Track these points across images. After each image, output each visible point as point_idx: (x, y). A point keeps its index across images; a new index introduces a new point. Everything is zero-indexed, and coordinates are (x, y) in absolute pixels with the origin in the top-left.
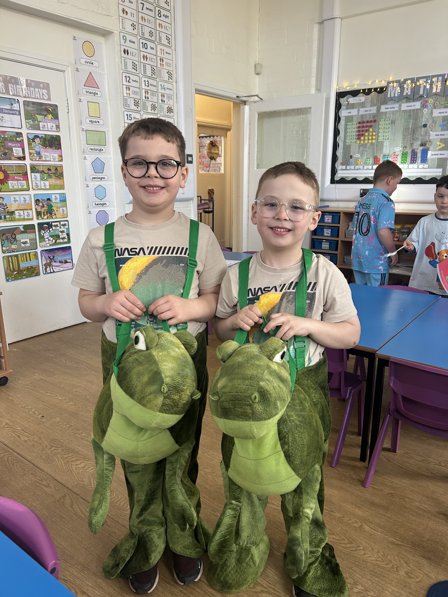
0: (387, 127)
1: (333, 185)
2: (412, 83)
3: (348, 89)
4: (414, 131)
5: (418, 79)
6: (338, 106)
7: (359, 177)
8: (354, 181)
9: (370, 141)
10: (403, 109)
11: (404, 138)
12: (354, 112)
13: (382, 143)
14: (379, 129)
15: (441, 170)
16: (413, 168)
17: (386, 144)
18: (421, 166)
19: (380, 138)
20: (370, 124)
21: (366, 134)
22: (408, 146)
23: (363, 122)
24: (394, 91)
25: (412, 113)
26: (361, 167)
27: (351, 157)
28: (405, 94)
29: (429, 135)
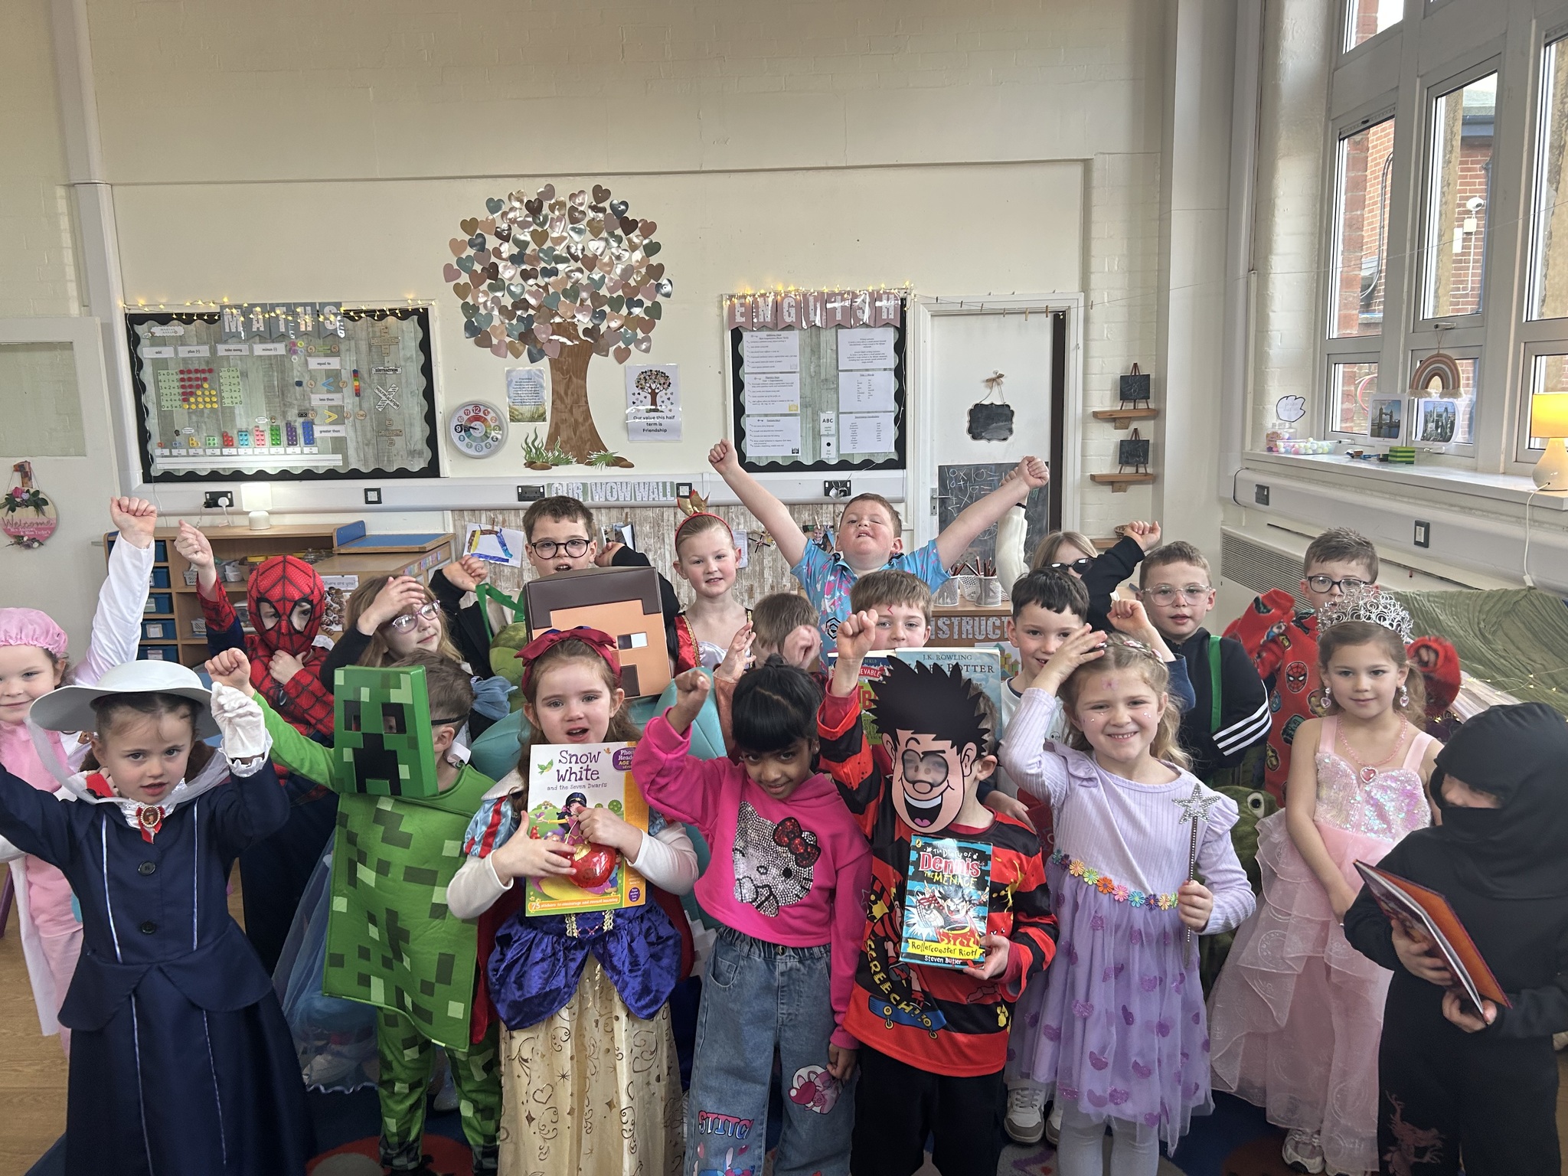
0: (236, 381)
1: (150, 486)
2: (263, 312)
3: (147, 310)
4: (283, 392)
5: (273, 307)
6: (134, 341)
7: (200, 470)
8: (191, 477)
9: (209, 406)
10: (256, 353)
11: (269, 402)
12: (167, 352)
13: (232, 409)
14: (220, 384)
15: (340, 457)
16: (294, 454)
17: (239, 411)
18: (306, 450)
19: (225, 401)
20: (203, 376)
21: (199, 393)
22: (278, 416)
23: (189, 372)
24: (234, 322)
25: (273, 362)
26: (200, 451)
27: (177, 433)
28: (254, 329)
29: (310, 399)
